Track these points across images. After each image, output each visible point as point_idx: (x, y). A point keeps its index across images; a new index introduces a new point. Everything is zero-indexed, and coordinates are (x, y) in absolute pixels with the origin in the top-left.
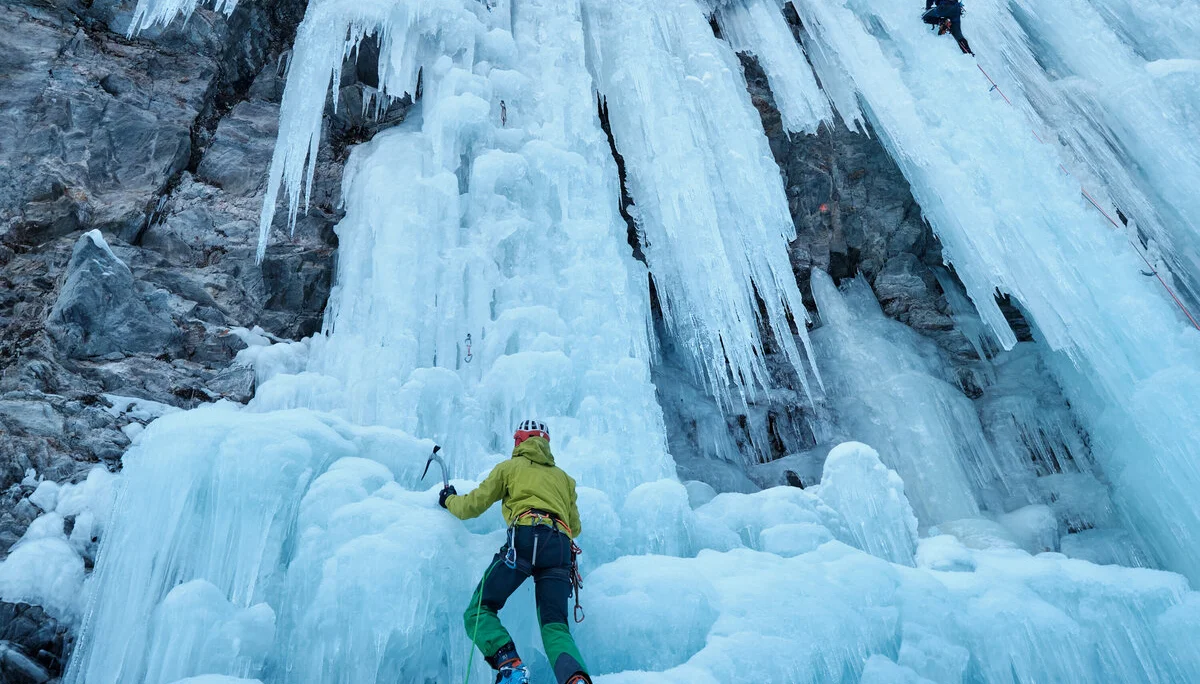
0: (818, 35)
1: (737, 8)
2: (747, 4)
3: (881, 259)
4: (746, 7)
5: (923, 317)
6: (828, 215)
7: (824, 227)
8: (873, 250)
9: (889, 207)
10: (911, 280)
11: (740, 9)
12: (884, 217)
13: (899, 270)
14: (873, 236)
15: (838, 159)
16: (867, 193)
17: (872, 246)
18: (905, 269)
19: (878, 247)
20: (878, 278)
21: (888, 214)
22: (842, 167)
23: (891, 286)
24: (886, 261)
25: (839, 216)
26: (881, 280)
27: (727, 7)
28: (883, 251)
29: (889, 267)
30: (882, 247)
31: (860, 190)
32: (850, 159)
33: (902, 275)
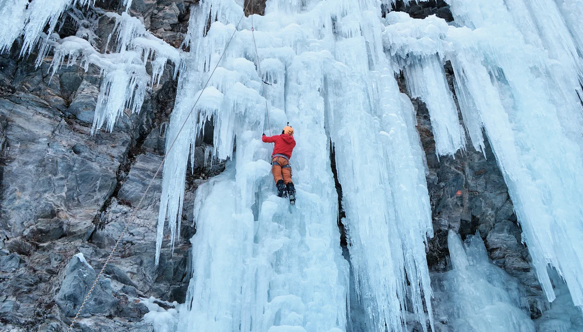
0: (463, 84)
1: (416, 66)
2: (423, 64)
3: (492, 224)
4: (421, 66)
5: (513, 262)
6: (461, 198)
7: (458, 205)
8: (487, 218)
9: (498, 192)
10: (508, 237)
11: (418, 68)
12: (495, 198)
13: (501, 231)
14: (487, 210)
15: (469, 164)
16: (486, 183)
17: (487, 216)
18: (505, 231)
19: (490, 217)
20: (488, 237)
21: (498, 196)
22: (471, 168)
23: (496, 240)
24: (494, 225)
25: (467, 198)
26: (491, 236)
27: (410, 66)
28: (493, 219)
29: (496, 229)
30: (492, 216)
31: (482, 181)
32: (477, 163)
33: (503, 234)
